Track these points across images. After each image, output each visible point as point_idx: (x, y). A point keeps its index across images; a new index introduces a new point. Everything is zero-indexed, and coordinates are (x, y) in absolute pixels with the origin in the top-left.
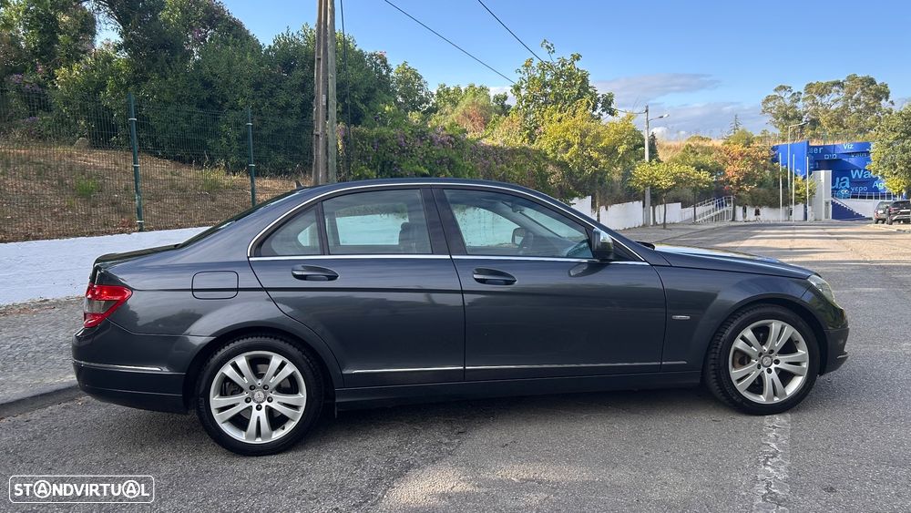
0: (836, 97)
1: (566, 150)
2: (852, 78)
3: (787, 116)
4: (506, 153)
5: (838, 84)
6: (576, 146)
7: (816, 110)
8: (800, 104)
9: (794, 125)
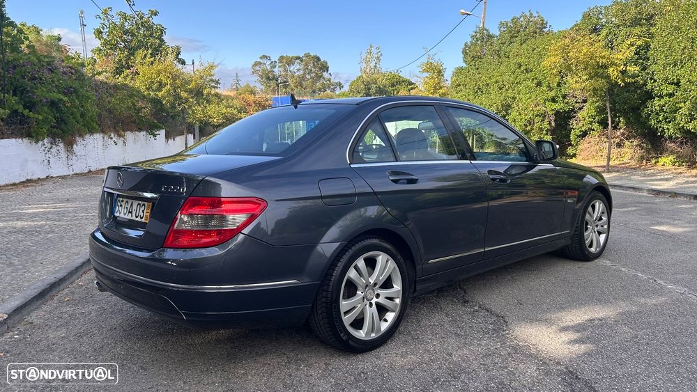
0: (298, 67)
1: (159, 89)
2: (307, 55)
3: (269, 78)
4: (110, 88)
5: (298, 58)
6: (169, 86)
7: (287, 75)
8: (276, 70)
9: (273, 83)
